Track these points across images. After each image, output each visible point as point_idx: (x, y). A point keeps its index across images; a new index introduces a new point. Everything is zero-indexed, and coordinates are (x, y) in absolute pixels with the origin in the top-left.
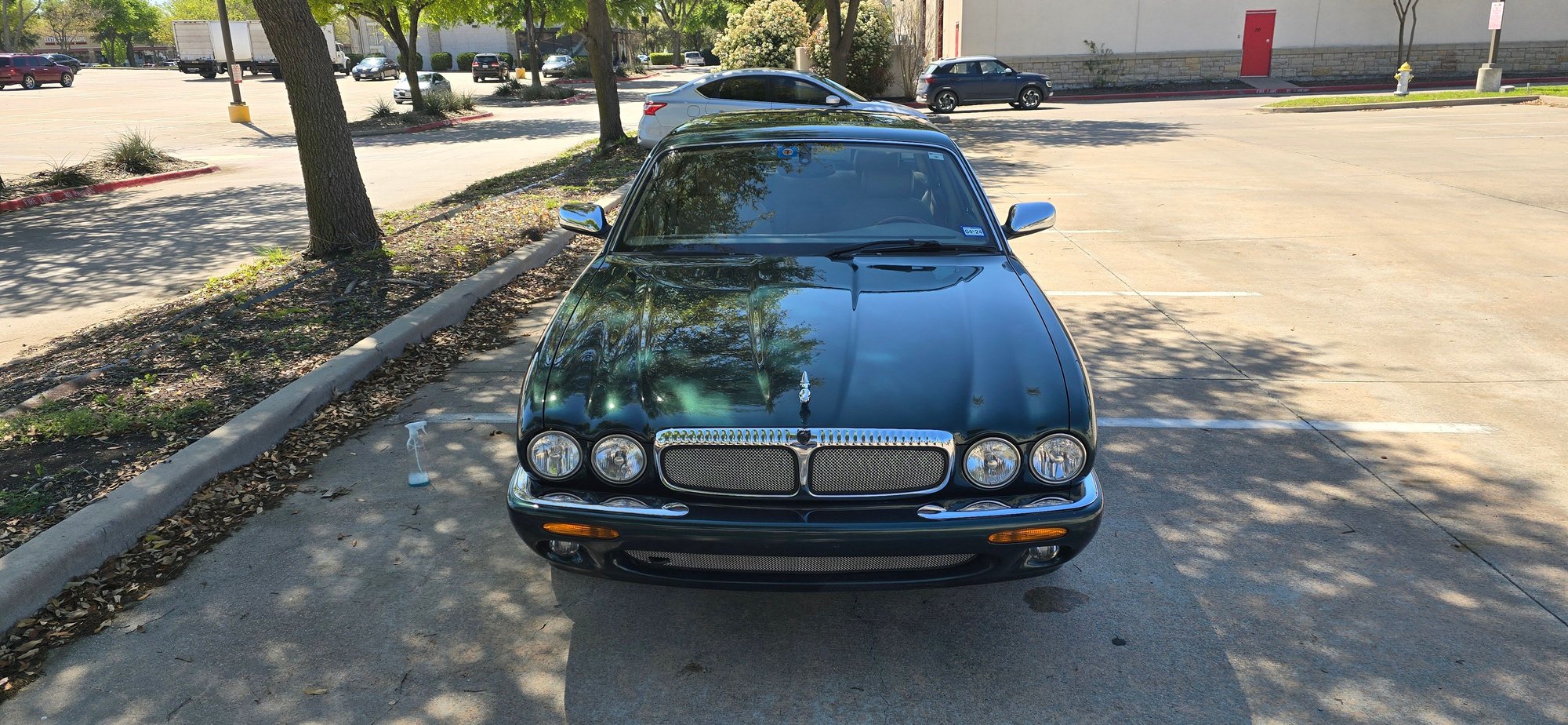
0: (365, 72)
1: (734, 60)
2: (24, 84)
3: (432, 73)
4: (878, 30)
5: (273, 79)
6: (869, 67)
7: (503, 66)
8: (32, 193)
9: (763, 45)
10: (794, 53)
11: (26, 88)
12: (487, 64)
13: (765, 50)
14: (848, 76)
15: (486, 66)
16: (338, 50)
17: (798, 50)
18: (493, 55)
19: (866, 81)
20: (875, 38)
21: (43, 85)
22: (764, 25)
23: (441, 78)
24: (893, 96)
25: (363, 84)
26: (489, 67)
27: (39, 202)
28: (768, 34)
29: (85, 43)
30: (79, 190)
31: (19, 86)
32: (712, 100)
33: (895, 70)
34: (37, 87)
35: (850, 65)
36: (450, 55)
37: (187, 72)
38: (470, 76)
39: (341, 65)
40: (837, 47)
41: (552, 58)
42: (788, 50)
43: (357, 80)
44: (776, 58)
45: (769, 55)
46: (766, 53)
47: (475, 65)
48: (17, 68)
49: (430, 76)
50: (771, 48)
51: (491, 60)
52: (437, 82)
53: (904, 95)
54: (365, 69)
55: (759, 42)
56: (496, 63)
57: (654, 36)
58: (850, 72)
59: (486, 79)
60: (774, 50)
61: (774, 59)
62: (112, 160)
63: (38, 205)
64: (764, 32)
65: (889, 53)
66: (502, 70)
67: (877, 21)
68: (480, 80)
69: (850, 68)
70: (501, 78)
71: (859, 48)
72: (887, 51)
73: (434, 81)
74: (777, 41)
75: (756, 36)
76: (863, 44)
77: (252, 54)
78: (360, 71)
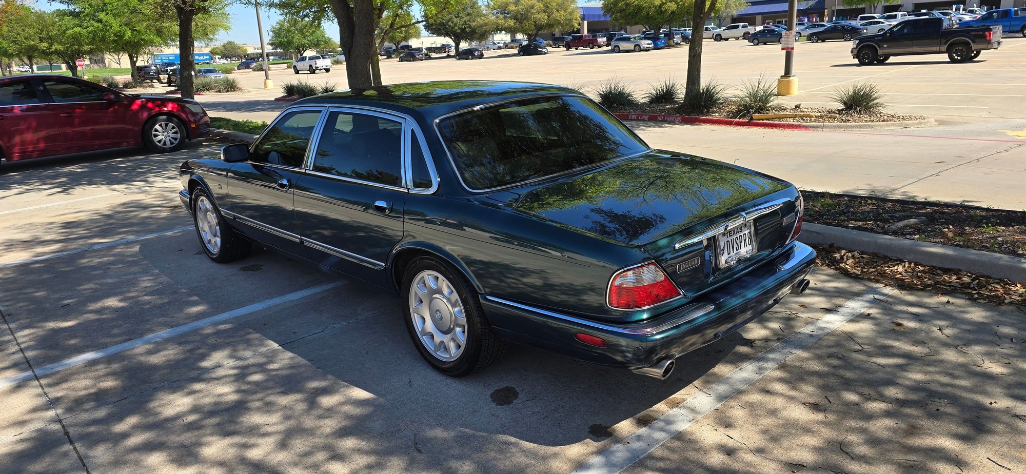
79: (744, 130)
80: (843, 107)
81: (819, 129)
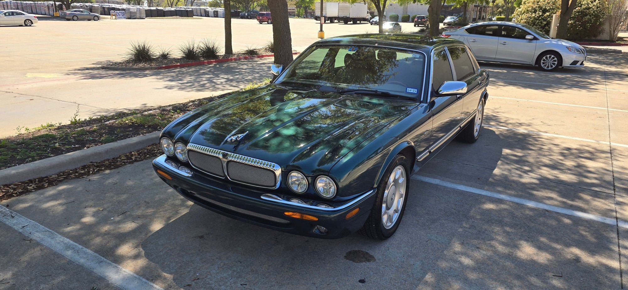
0: (375, 22)
1: (522, 19)
2: (268, 22)
3: (395, 22)
4: (599, 7)
5: (344, 23)
6: (590, 24)
7: (427, 20)
8: (239, 56)
9: (537, 13)
10: (552, 17)
11: (268, 24)
12: (421, 19)
13: (537, 15)
14: (578, 28)
15: (420, 20)
16: (368, 13)
17: (554, 16)
18: (424, 16)
19: (588, 31)
20: (597, 11)
22: (539, 4)
23: (398, 24)
24: (603, 39)
25: (373, 26)
26: (421, 21)
27: (240, 59)
28: (540, 8)
29: (294, 9)
30: (253, 56)
31: (266, 23)
32: (471, 35)
33: (606, 27)
35: (580, 23)
36: (409, 16)
37: (317, 20)
38: (413, 24)
39: (368, 19)
40: (564, 14)
41: (449, 17)
42: (550, 15)
43: (371, 25)
44: (543, 19)
45: (539, 17)
46: (537, 17)
47: (416, 20)
48: (267, 17)
49: (394, 23)
50: (541, 14)
51: (422, 18)
52: (396, 26)
53: (609, 39)
54: (375, 20)
55: (535, 11)
56: (424, 19)
57: (503, 9)
58: (579, 27)
59: (420, 25)
60: (542, 15)
61: (541, 19)
62: (267, 48)
63: (239, 60)
64: (539, 7)
65: (603, 18)
66: (426, 22)
67: (599, 2)
68: (417, 26)
69: (580, 25)
70: (425, 25)
71: (586, 15)
72: (603, 17)
73: (394, 26)
74: (545, 11)
75: (535, 9)
76: (589, 13)
77: (338, 14)
78: (373, 21)
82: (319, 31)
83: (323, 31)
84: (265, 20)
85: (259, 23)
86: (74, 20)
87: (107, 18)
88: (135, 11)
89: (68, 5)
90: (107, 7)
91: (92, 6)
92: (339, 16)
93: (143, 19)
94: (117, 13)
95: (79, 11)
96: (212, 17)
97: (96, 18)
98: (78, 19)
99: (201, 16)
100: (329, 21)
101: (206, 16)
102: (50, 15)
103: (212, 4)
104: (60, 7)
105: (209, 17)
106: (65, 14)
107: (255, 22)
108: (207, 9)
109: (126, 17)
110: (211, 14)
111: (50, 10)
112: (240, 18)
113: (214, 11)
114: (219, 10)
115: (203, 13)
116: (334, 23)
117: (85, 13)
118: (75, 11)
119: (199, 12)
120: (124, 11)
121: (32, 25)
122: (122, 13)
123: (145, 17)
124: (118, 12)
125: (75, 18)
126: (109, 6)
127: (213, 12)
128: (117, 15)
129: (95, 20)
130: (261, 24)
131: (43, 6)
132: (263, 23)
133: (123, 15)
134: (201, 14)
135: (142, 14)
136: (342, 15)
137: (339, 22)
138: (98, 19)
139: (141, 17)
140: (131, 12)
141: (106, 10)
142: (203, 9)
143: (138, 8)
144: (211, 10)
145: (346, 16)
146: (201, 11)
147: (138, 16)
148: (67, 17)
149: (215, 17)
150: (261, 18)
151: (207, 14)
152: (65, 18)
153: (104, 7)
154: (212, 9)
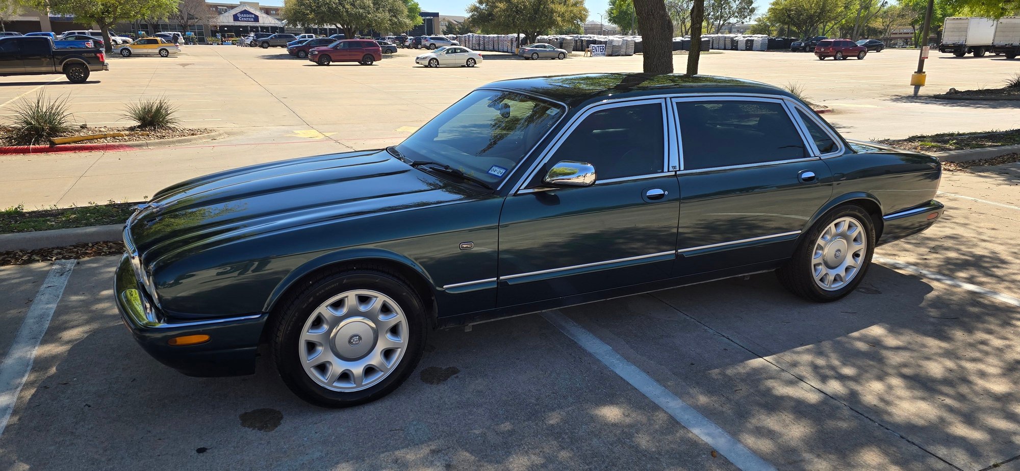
5: (1006, 58)
11: (835, 59)
21: (848, 58)
31: (832, 58)
34: (845, 59)
77: (993, 40)
79: (43, 157)
80: (136, 123)
81: (144, 148)
82: (915, 72)
83: (925, 72)
84: (829, 54)
85: (818, 58)
86: (533, 59)
87: (579, 56)
88: (620, 44)
89: (533, 39)
90: (586, 39)
91: (564, 39)
92: (995, 44)
93: (630, 55)
94: (594, 48)
95: (541, 46)
96: (742, 50)
97: (561, 56)
98: (538, 57)
99: (725, 49)
100: (972, 54)
101: (732, 49)
102: (512, 53)
103: (756, 29)
104: (524, 42)
105: (737, 50)
106: (524, 51)
107: (812, 56)
108: (736, 38)
109: (606, 53)
110: (742, 45)
111: (513, 45)
112: (790, 51)
113: (748, 41)
114: (755, 39)
115: (729, 45)
116: (983, 56)
117: (549, 49)
118: (537, 47)
119: (722, 42)
120: (604, 45)
121: (475, 66)
122: (601, 48)
123: (632, 53)
124: (596, 46)
125: (535, 56)
126: (591, 38)
127: (744, 42)
128: (594, 51)
129: (560, 59)
130: (823, 60)
131: (506, 41)
132: (826, 59)
133: (601, 50)
134: (725, 44)
135: (629, 49)
136: (1001, 41)
137: (998, 55)
138: (564, 58)
139: (627, 53)
140: (613, 46)
141: (584, 43)
142: (729, 37)
143: (625, 40)
144: (742, 39)
145: (1012, 44)
146: (725, 40)
147: (623, 51)
148: (525, 55)
149: (747, 50)
150: (823, 50)
151: (734, 46)
152: (523, 57)
153: (582, 40)
154: (743, 37)
